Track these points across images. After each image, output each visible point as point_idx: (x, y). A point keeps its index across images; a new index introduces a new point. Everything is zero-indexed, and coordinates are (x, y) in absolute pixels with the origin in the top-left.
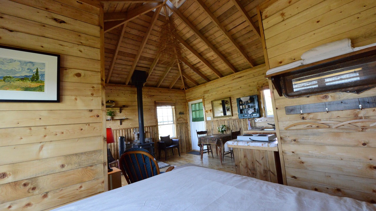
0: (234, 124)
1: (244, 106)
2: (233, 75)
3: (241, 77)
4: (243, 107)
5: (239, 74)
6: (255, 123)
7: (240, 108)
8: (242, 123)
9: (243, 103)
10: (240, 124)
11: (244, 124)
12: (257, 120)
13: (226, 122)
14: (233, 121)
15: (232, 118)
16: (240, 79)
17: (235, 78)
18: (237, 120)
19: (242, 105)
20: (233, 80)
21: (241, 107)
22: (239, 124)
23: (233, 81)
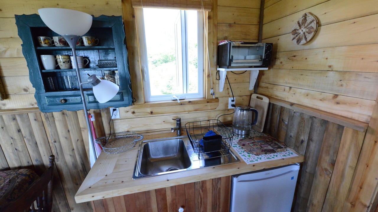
0: (19, 131)
1: (60, 58)
4: (56, 62)
6: (111, 122)
7: (42, 67)
8: (57, 123)
9: (58, 44)
10: (49, 130)
11: (70, 128)
12: (119, 114)
14: (14, 119)
15: (7, 107)
18: (31, 116)
19: (52, 52)
21: (47, 61)
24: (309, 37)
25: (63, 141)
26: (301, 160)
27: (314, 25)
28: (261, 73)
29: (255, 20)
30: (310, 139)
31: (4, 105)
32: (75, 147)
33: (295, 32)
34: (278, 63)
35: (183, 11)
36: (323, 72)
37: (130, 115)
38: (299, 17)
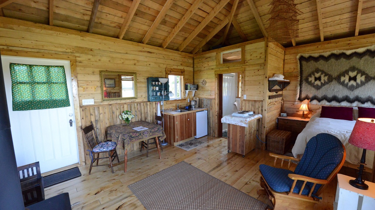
0: (138, 109)
1: (154, 87)
2: (142, 46)
3: (150, 53)
5: (150, 48)
10: (146, 108)
12: (163, 103)
13: (126, 106)
15: (136, 101)
16: (149, 55)
17: (143, 50)
18: (142, 104)
20: (141, 51)
22: (144, 108)
23: (141, 53)
24: (205, 84)
25: (149, 112)
26: (207, 109)
27: (205, 82)
28: (195, 92)
29: (192, 78)
30: (208, 104)
31: (135, 100)
32: (151, 115)
33: (202, 83)
34: (199, 89)
35: (175, 76)
36: (208, 91)
37: (165, 104)
38: (203, 80)
